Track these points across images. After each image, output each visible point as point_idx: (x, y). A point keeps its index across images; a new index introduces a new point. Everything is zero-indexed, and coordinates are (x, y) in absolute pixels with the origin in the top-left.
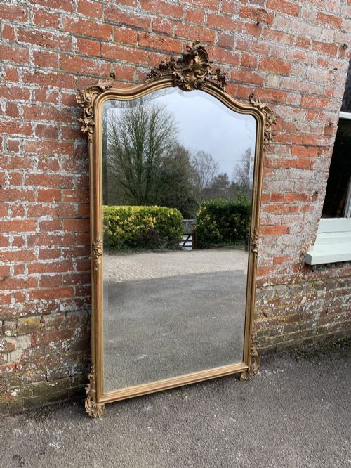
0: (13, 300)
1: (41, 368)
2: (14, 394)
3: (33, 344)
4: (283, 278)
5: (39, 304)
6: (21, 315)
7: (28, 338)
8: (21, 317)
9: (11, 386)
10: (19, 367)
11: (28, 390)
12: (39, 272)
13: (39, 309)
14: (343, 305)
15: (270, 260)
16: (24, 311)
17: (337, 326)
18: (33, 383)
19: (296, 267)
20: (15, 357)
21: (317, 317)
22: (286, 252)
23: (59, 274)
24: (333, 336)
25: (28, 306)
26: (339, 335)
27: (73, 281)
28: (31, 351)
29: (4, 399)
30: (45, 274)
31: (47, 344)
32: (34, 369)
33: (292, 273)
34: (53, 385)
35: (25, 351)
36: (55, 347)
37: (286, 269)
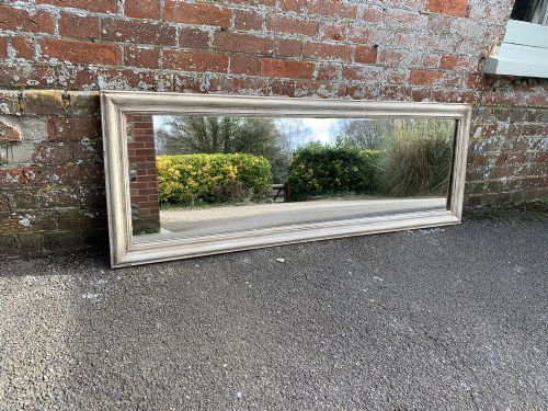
0: (12, 52)
1: (68, 182)
2: (25, 222)
3: (53, 137)
4: (452, 93)
5: (59, 67)
6: (28, 82)
7: (43, 125)
8: (28, 87)
9: (18, 206)
10: (30, 175)
11: (48, 219)
12: (56, 4)
13: (62, 79)
14: (529, 151)
15: (435, 60)
16: (33, 77)
17: (515, 183)
18: (57, 208)
19: (471, 77)
20: (21, 155)
21: (492, 164)
22: (461, 50)
23: (93, 14)
24: (508, 197)
25: (40, 69)
26: (517, 197)
27: (119, 34)
28: (49, 150)
29: (6, 229)
30: (67, 9)
31: (77, 141)
32: (57, 182)
33: (465, 89)
34: (91, 216)
35: (40, 147)
36: (92, 149)
37: (457, 79)
